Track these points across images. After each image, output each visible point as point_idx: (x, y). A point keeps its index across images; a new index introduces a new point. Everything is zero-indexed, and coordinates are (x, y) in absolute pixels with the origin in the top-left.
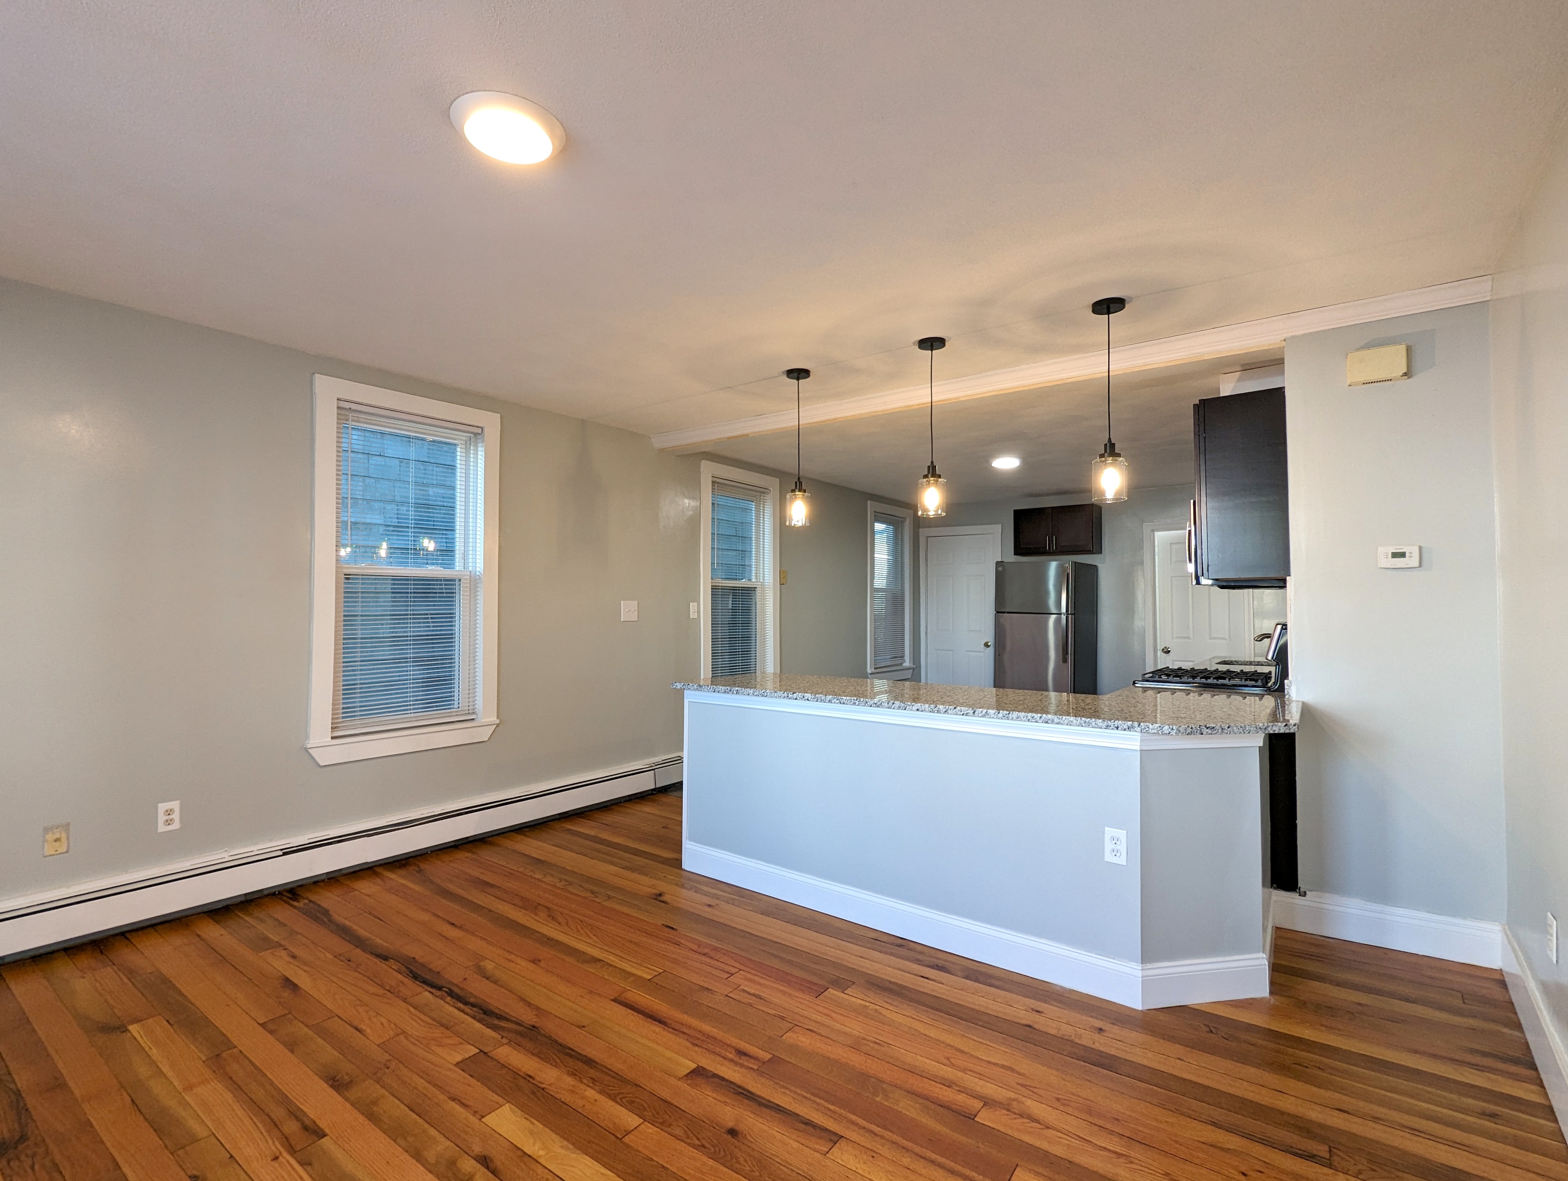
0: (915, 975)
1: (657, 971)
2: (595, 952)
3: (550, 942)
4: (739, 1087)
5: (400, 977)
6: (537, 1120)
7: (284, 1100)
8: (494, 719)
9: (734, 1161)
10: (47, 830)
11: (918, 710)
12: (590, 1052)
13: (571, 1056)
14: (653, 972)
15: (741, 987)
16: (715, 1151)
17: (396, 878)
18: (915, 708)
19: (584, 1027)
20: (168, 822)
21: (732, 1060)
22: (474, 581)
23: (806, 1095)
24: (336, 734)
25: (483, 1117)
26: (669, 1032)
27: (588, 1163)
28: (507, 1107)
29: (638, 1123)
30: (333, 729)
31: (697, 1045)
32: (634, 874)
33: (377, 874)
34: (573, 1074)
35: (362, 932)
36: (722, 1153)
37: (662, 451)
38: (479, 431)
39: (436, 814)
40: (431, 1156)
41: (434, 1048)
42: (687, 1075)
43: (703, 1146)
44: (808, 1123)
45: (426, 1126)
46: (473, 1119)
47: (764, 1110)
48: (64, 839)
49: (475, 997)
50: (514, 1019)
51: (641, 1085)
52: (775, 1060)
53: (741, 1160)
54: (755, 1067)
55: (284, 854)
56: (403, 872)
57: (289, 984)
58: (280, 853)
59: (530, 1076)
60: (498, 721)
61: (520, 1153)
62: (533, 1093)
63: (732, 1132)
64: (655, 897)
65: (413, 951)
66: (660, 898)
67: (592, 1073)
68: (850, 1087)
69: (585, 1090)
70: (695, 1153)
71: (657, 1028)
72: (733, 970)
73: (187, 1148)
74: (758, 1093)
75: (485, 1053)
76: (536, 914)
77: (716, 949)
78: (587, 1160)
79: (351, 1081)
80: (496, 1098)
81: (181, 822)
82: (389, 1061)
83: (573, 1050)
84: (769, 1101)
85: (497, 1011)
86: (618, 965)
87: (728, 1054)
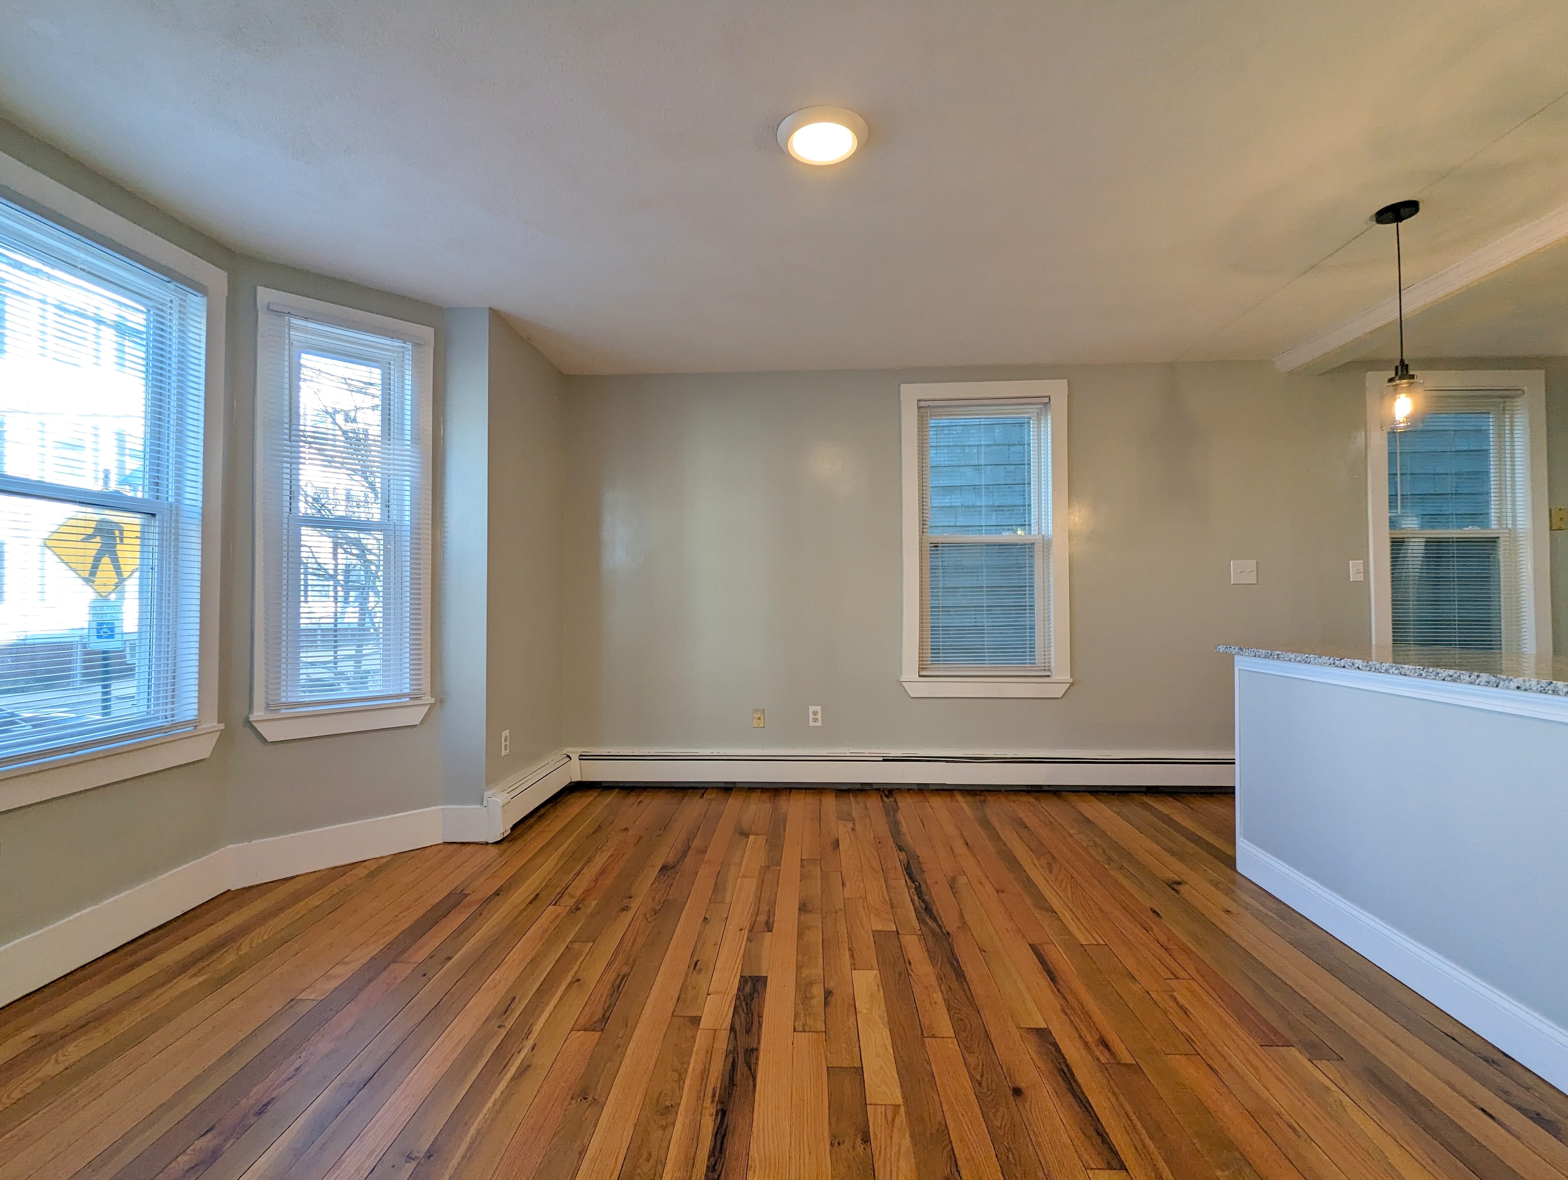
0: (1471, 1102)
1: (1097, 941)
2: (1056, 904)
3: (1029, 884)
4: (1067, 1065)
5: (898, 864)
6: (884, 993)
7: (773, 904)
8: (1067, 678)
9: (993, 1110)
10: (755, 711)
11: (1518, 688)
12: (969, 970)
13: (952, 965)
14: (1091, 939)
15: (1175, 993)
16: (986, 1093)
17: (962, 802)
18: (1513, 685)
19: (985, 951)
20: (815, 720)
21: (1086, 1044)
22: (1047, 544)
23: (1131, 1114)
24: (923, 673)
25: (855, 969)
26: (1052, 991)
27: (885, 1036)
28: (875, 972)
29: (949, 1036)
30: (921, 669)
31: (1066, 1014)
32: (1172, 858)
33: (952, 795)
34: (939, 978)
35: (904, 829)
36: (990, 1099)
37: (1291, 373)
38: (1047, 400)
39: (1008, 756)
40: (805, 973)
41: (872, 915)
42: (1028, 1029)
43: (980, 1084)
44: (1102, 1135)
45: (821, 955)
46: (848, 967)
47: (1070, 1097)
48: (762, 718)
49: (931, 896)
50: (940, 922)
51: (982, 1013)
52: (1135, 1069)
53: (999, 1115)
54: (1103, 1060)
55: (884, 760)
56: (969, 798)
57: (836, 844)
58: (881, 759)
59: (910, 963)
60: (1071, 681)
61: (852, 1002)
62: (900, 974)
63: (1017, 1092)
64: (1170, 883)
65: (923, 852)
66: (1176, 887)
67: (955, 985)
68: (1195, 1141)
69: (936, 993)
70: (968, 1084)
71: (1043, 981)
72: (1183, 974)
73: (717, 904)
74: (1080, 1081)
75: (898, 933)
76: (1038, 859)
77: (1185, 950)
78: (886, 1033)
79: (810, 911)
80: (874, 962)
81: (822, 721)
82: (840, 910)
83: (958, 962)
84: (1083, 1093)
85: (935, 912)
86: (1065, 922)
87: (1088, 1036)
